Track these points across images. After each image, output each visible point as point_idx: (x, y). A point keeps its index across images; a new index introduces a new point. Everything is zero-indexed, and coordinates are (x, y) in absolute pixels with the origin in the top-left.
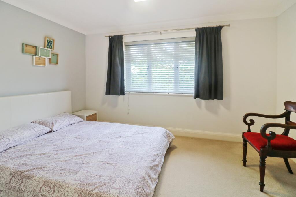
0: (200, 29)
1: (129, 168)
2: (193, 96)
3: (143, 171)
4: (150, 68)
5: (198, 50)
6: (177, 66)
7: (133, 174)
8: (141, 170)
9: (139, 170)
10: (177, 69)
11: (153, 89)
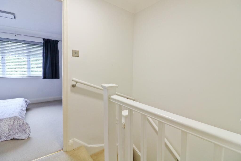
0: (46, 39)
1: (5, 125)
2: (41, 78)
3: (18, 121)
4: (4, 59)
5: (45, 51)
6: (29, 59)
7: (11, 126)
8: (16, 121)
9: (15, 122)
10: (30, 61)
11: (7, 75)
